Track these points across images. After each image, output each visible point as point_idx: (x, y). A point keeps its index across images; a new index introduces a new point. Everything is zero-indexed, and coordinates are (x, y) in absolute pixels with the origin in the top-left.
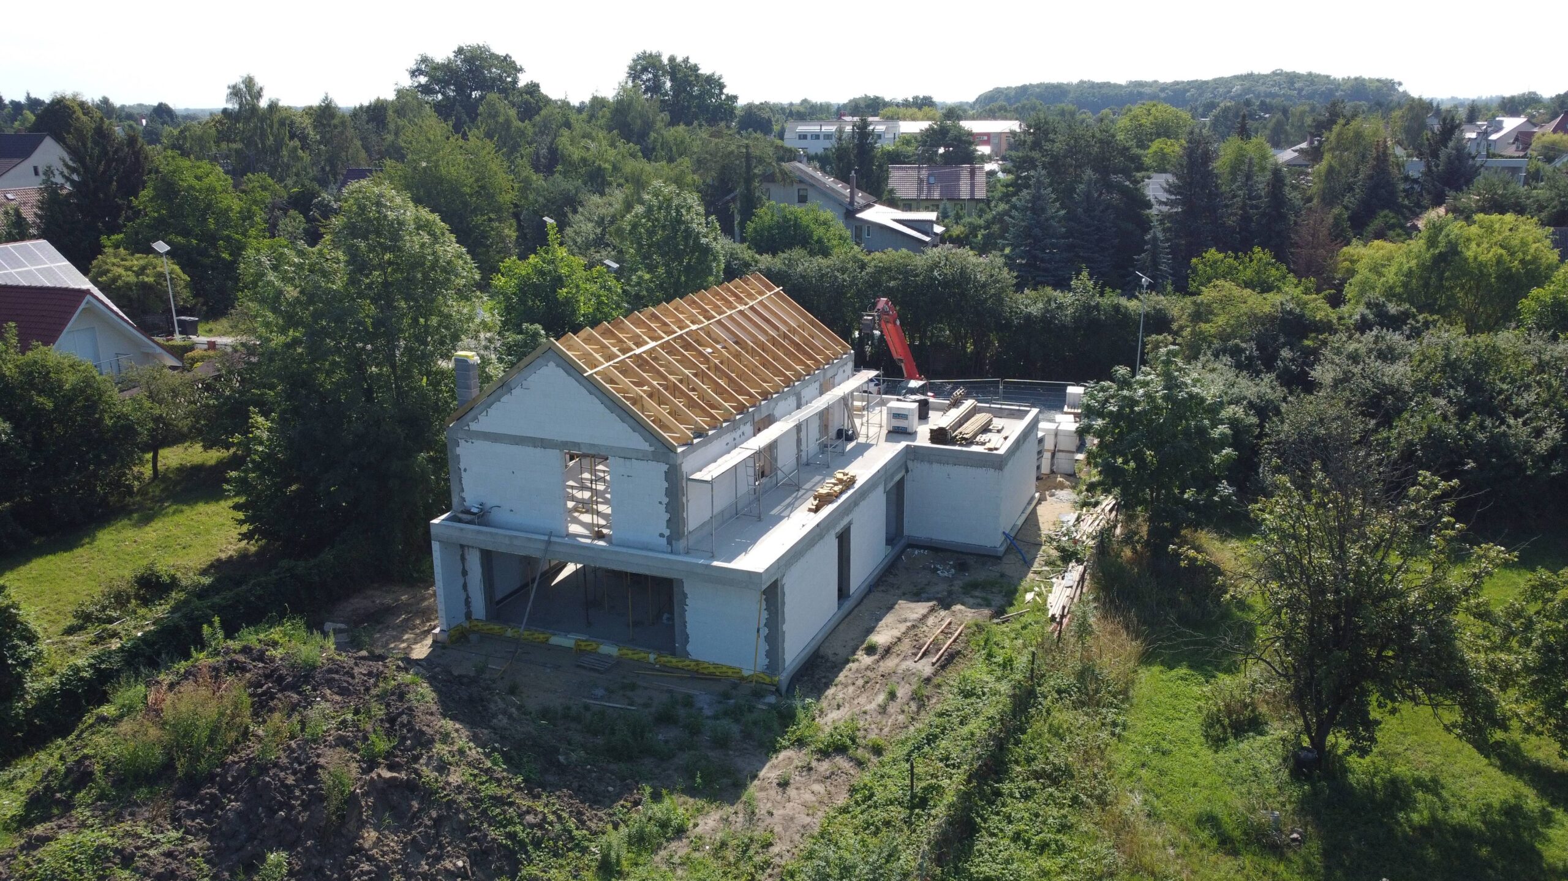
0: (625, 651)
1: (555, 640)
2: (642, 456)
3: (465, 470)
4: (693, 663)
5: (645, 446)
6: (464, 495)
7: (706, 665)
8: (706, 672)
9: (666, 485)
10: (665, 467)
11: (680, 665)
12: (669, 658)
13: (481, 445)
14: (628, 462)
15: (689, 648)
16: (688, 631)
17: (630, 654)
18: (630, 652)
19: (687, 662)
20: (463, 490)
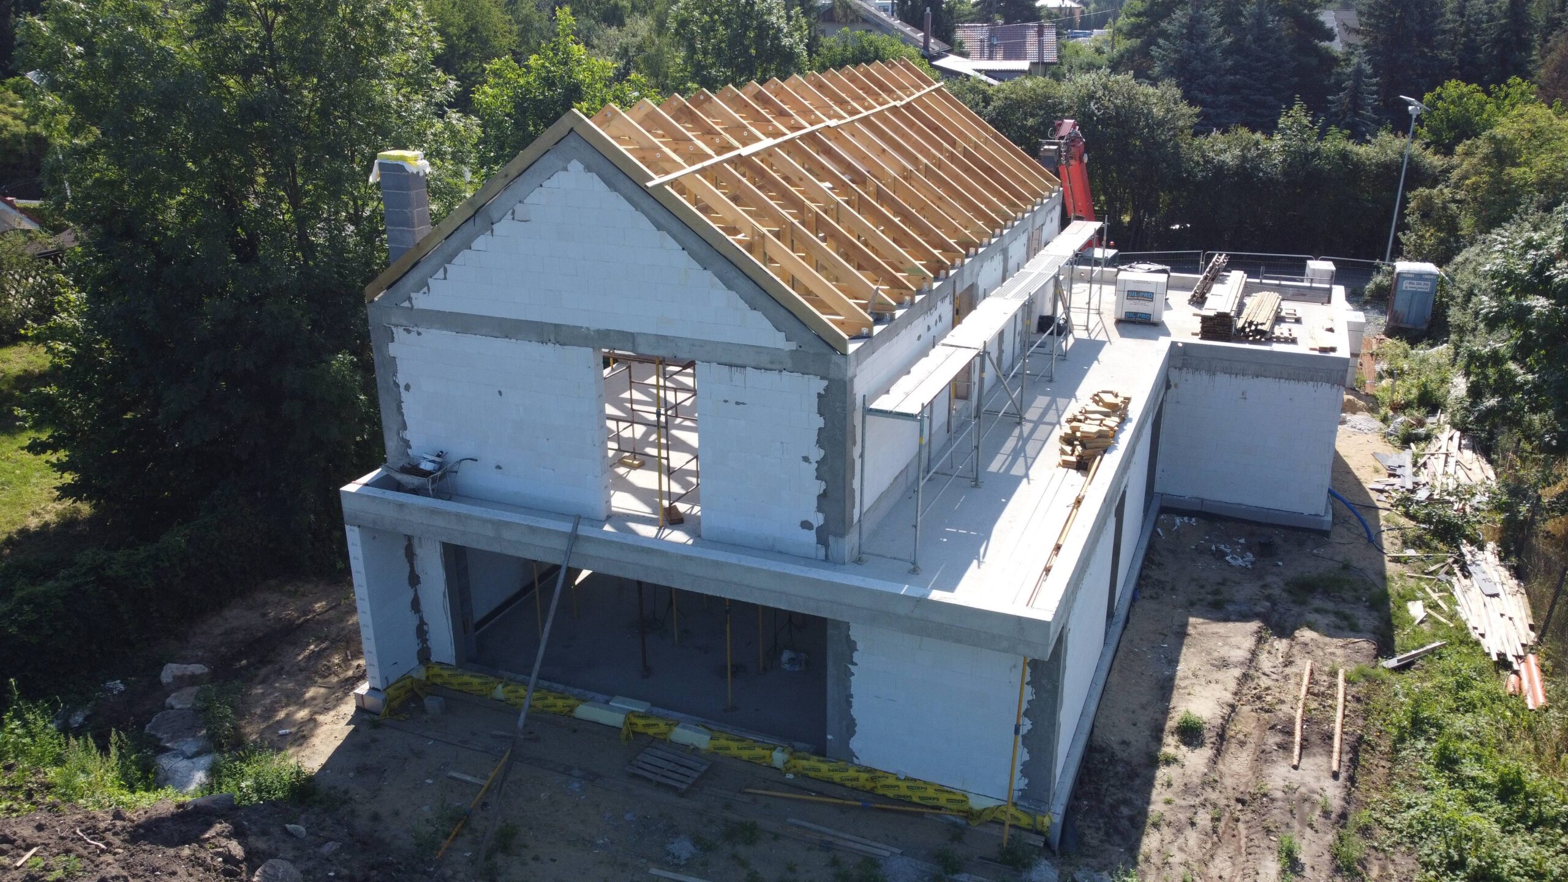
0: (723, 742)
1: (585, 711)
2: (768, 361)
3: (407, 387)
4: (864, 776)
5: (777, 340)
6: (407, 435)
7: (891, 781)
8: (890, 793)
9: (820, 422)
10: (820, 385)
11: (837, 777)
12: (813, 762)
13: (435, 338)
14: (737, 375)
15: (855, 744)
16: (854, 712)
17: (734, 748)
18: (734, 745)
19: (852, 773)
20: (404, 427)
